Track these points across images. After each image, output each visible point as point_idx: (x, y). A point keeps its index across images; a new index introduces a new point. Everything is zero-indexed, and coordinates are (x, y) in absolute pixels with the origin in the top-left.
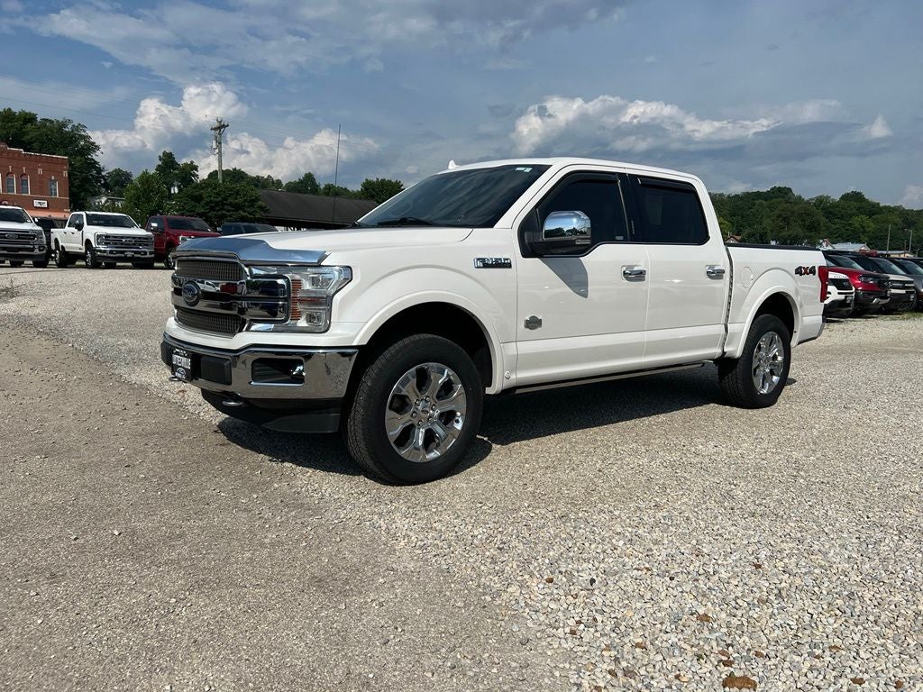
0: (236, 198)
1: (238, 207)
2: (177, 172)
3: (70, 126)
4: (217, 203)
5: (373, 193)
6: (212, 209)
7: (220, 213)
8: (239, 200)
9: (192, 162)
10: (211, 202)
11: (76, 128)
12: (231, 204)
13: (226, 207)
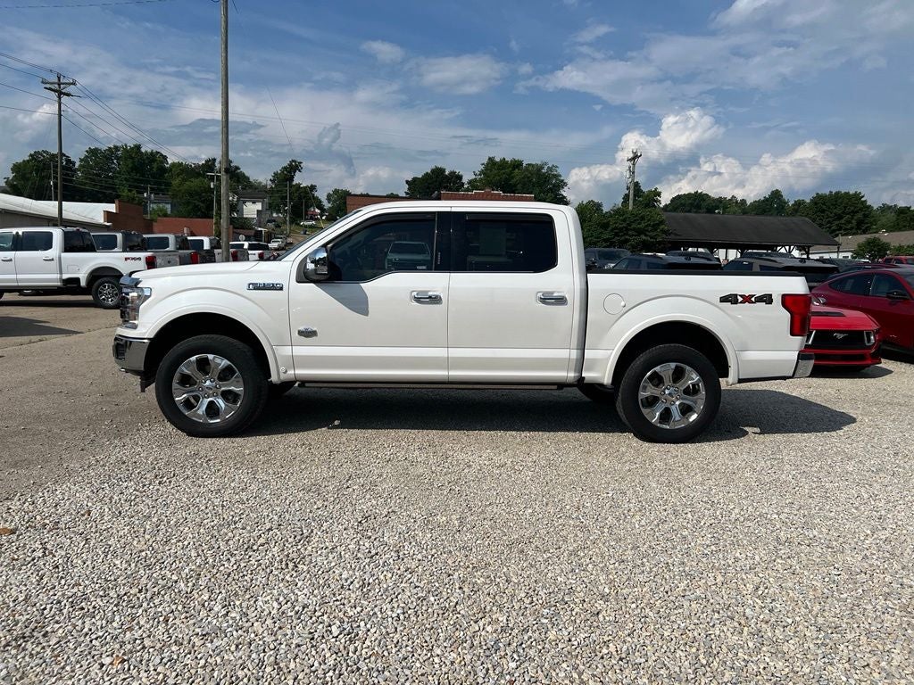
0: (639, 224)
1: (640, 232)
2: (641, 199)
3: (546, 168)
4: (621, 229)
5: (824, 207)
6: (617, 235)
7: (623, 238)
8: (642, 225)
9: (656, 189)
10: (616, 228)
11: (550, 169)
12: (634, 229)
13: (630, 232)
